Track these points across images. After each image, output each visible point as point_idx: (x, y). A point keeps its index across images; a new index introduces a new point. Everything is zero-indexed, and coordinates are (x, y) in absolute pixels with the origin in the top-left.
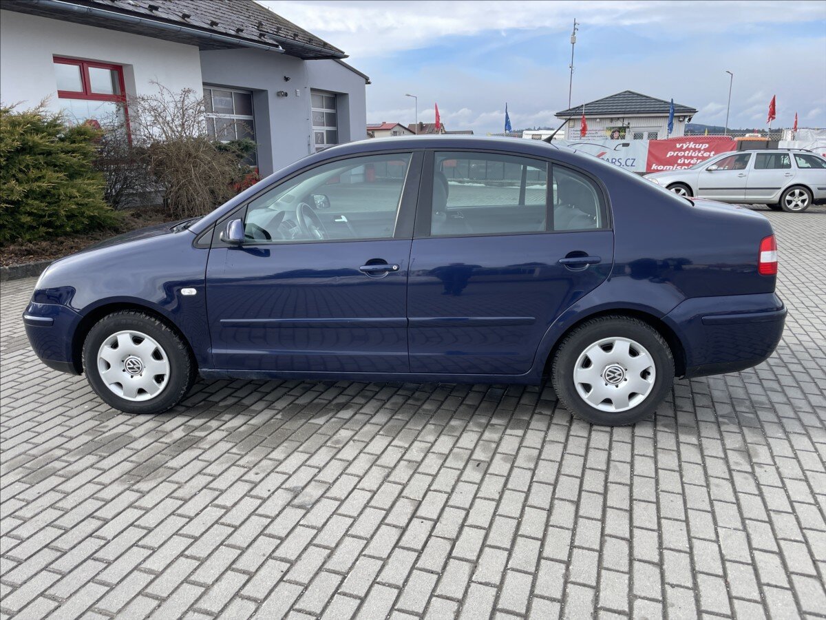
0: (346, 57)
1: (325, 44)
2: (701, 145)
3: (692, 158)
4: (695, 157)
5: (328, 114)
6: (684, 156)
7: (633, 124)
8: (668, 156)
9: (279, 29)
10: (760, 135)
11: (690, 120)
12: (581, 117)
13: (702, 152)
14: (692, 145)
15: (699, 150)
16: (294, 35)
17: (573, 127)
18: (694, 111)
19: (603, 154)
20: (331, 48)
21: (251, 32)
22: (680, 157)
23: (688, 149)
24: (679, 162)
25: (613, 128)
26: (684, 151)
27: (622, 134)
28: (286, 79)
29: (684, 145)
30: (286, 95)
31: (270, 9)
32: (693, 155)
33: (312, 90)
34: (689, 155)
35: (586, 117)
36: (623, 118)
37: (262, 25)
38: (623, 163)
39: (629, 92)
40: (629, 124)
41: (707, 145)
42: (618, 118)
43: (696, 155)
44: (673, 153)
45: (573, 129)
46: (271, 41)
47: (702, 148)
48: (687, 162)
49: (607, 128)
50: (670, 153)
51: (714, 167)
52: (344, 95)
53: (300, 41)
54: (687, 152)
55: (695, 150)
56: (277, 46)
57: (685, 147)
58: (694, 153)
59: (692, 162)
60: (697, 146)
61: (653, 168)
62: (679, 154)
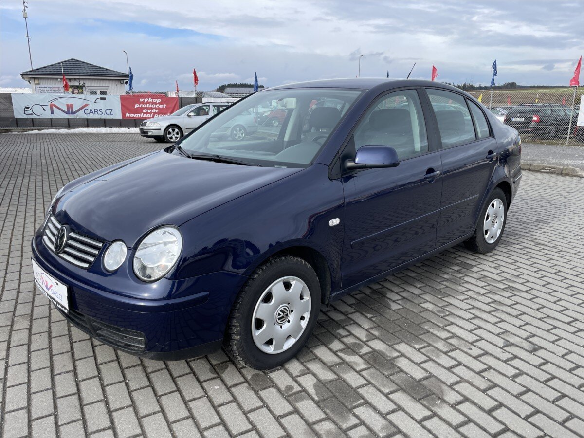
2: (156, 100)
3: (152, 108)
6: (146, 107)
7: (87, 84)
8: (136, 107)
12: (62, 77)
13: (158, 105)
14: (150, 100)
15: (156, 103)
17: (39, 84)
19: (86, 105)
22: (144, 108)
23: (148, 102)
24: (144, 111)
25: (73, 86)
26: (146, 103)
27: (81, 91)
29: (145, 99)
34: (150, 106)
35: (66, 77)
36: (79, 79)
38: (104, 112)
40: (84, 83)
41: (160, 100)
42: (75, 79)
43: (154, 107)
44: (138, 105)
45: (38, 86)
47: (157, 102)
48: (149, 111)
50: (136, 105)
51: (192, 114)
54: (148, 105)
55: (153, 103)
57: (146, 101)
58: (153, 105)
59: (153, 111)
60: (154, 101)
61: (126, 116)
62: (143, 106)
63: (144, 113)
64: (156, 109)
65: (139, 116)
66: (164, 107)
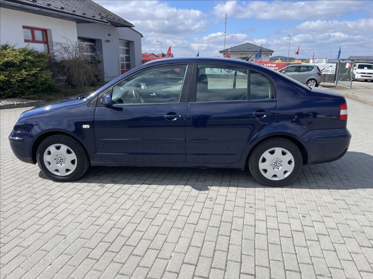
0: (134, 26)
1: (126, 21)
5: (126, 50)
9: (107, 15)
10: (300, 61)
11: (271, 55)
14: (270, 65)
15: (273, 67)
16: (114, 18)
18: (273, 52)
20: (128, 23)
21: (98, 17)
25: (242, 57)
28: (109, 35)
30: (109, 41)
31: (102, 6)
33: (119, 39)
35: (231, 53)
36: (246, 54)
37: (101, 14)
39: (249, 43)
40: (248, 55)
41: (276, 65)
42: (244, 54)
46: (106, 21)
49: (240, 58)
52: (133, 42)
53: (116, 20)
56: (108, 23)
57: (267, 65)
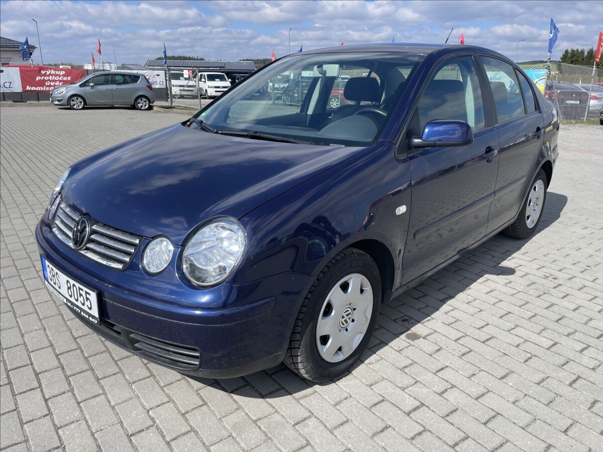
2: (59, 72)
3: (55, 81)
4: (58, 81)
6: (49, 80)
8: (37, 80)
13: (62, 77)
14: (53, 72)
15: (59, 76)
18: (34, 48)
22: (47, 81)
23: (50, 75)
24: (46, 84)
26: (49, 76)
29: (47, 71)
32: (56, 79)
34: (53, 79)
38: (3, 86)
41: (64, 72)
43: (58, 79)
44: (40, 78)
47: (61, 74)
48: (52, 84)
50: (37, 77)
54: (51, 77)
55: (56, 75)
57: (48, 73)
58: (56, 78)
59: (56, 84)
60: (57, 73)
61: (27, 89)
62: (45, 79)
63: (47, 86)
64: (60, 81)
65: (42, 89)
66: (69, 79)
